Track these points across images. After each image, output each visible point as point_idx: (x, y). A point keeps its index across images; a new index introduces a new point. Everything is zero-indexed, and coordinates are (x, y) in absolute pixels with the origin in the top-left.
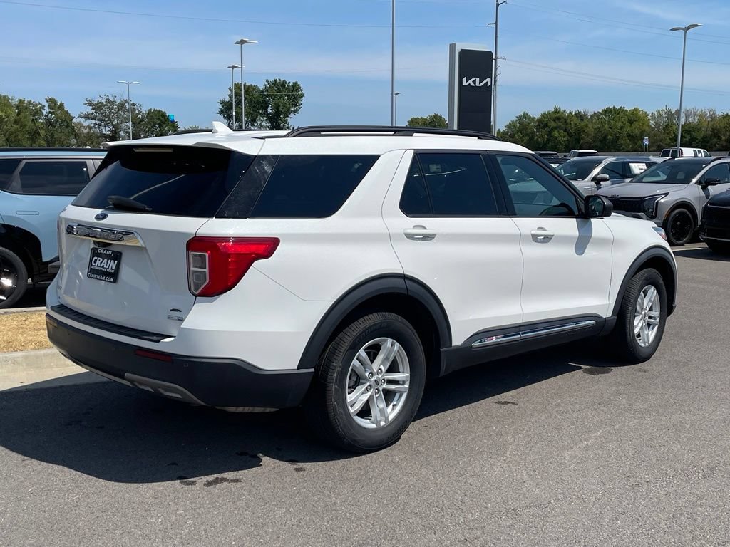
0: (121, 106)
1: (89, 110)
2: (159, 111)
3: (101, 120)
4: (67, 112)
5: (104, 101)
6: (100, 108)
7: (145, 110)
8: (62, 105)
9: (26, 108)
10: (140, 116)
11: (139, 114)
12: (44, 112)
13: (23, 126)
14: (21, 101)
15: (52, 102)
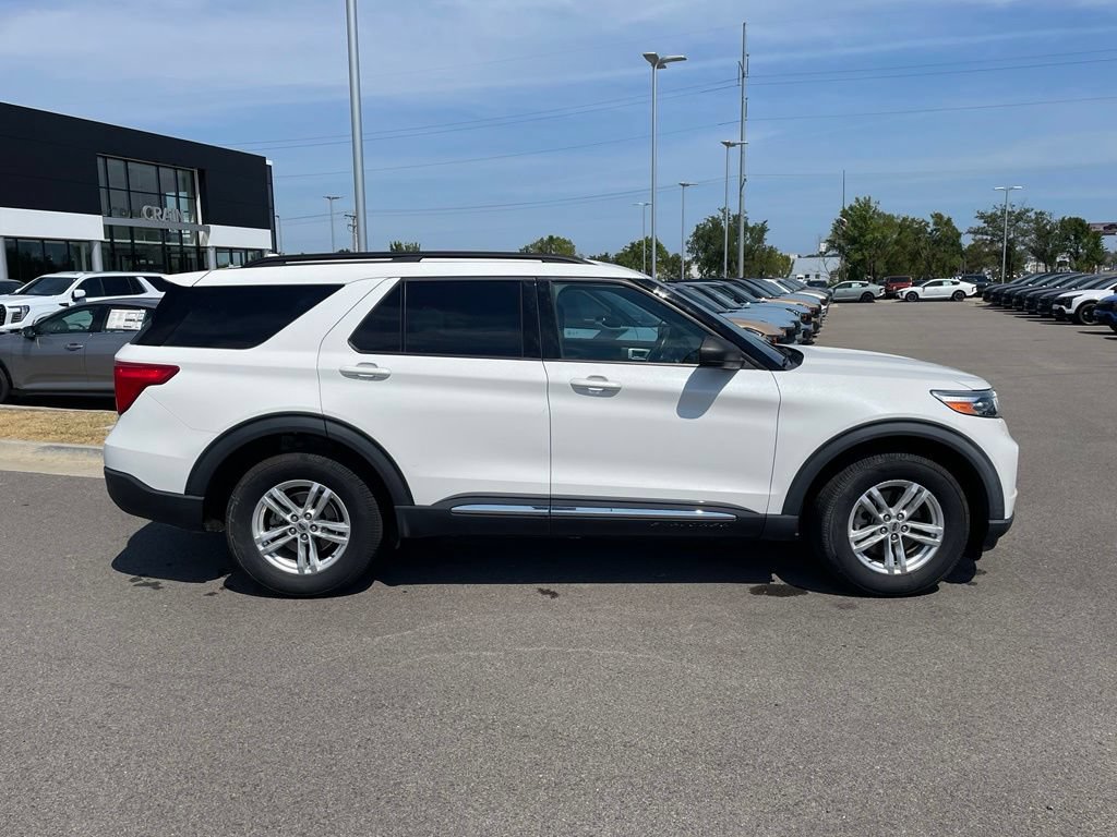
0: (1020, 217)
1: (981, 223)
2: (1077, 220)
3: (993, 235)
4: (954, 228)
5: (999, 213)
6: (994, 221)
7: (1057, 218)
8: (949, 219)
9: (909, 227)
10: (1048, 227)
11: (1047, 224)
12: (929, 230)
13: (904, 247)
14: (905, 219)
15: (938, 217)
